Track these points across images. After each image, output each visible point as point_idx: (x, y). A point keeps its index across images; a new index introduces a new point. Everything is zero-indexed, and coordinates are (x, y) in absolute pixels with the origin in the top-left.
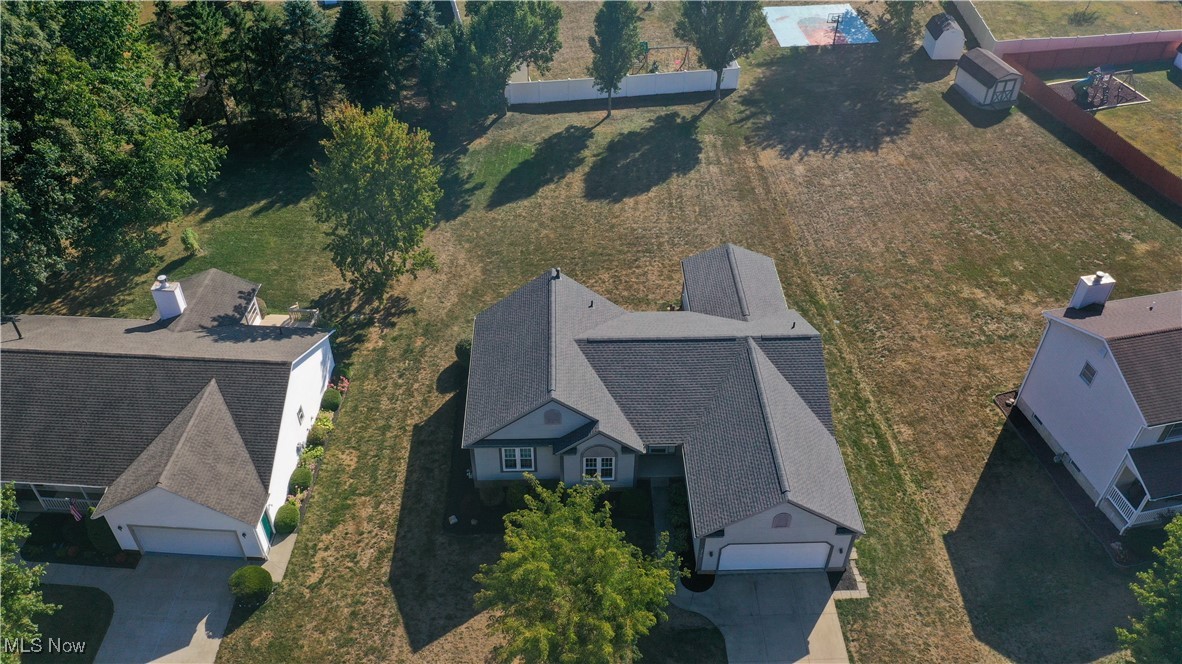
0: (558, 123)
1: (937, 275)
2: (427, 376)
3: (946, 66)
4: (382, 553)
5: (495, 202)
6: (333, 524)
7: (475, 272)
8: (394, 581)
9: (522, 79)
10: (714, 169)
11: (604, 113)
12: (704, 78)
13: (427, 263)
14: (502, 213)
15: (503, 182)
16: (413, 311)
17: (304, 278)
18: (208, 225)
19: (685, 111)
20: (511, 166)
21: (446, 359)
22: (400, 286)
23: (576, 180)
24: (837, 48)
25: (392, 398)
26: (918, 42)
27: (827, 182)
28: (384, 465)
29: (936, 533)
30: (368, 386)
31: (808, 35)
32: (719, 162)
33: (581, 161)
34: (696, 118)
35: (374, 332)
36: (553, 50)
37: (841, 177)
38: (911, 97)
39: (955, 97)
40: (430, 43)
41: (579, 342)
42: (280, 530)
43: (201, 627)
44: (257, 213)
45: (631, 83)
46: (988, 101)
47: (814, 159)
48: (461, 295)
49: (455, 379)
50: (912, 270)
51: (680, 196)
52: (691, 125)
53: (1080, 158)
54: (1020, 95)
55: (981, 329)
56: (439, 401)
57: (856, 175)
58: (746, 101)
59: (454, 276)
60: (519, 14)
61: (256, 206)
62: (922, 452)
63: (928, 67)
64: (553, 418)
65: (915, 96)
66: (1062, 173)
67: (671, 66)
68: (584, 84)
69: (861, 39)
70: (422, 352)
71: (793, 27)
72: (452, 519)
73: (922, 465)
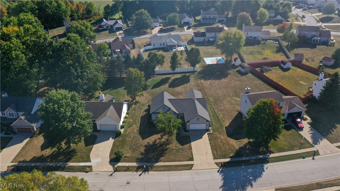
0: (164, 77)
1: (230, 96)
2: (143, 110)
3: (237, 67)
4: (138, 130)
5: (152, 88)
6: (129, 127)
7: (150, 97)
8: (139, 133)
11: (173, 75)
12: (191, 69)
13: (142, 95)
14: (155, 90)
15: (154, 86)
16: (140, 103)
17: (120, 99)
18: (103, 92)
19: (188, 74)
20: (156, 83)
21: (147, 108)
22: (137, 99)
23: (167, 85)
24: (217, 64)
25: (137, 113)
26: (233, 63)
27: (213, 84)
28: (137, 121)
29: (224, 127)
30: (133, 112)
31: (212, 62)
32: (194, 82)
33: (168, 82)
34: (190, 75)
35: (133, 105)
37: (216, 83)
39: (239, 72)
40: (141, 62)
41: (168, 99)
42: (122, 127)
43: (111, 138)
45: (177, 70)
46: (244, 72)
48: (148, 101)
49: (148, 110)
50: (226, 96)
51: (186, 87)
52: (189, 77)
53: (259, 80)
54: (250, 71)
55: (237, 103)
56: (145, 113)
57: (219, 83)
58: (199, 73)
59: (146, 98)
61: (110, 90)
62: (224, 118)
63: (234, 67)
64: (164, 108)
65: (231, 71)
66: (256, 82)
67: (186, 67)
68: (169, 70)
69: (222, 63)
70: (142, 108)
71: (209, 61)
72: (149, 126)
73: (224, 119)
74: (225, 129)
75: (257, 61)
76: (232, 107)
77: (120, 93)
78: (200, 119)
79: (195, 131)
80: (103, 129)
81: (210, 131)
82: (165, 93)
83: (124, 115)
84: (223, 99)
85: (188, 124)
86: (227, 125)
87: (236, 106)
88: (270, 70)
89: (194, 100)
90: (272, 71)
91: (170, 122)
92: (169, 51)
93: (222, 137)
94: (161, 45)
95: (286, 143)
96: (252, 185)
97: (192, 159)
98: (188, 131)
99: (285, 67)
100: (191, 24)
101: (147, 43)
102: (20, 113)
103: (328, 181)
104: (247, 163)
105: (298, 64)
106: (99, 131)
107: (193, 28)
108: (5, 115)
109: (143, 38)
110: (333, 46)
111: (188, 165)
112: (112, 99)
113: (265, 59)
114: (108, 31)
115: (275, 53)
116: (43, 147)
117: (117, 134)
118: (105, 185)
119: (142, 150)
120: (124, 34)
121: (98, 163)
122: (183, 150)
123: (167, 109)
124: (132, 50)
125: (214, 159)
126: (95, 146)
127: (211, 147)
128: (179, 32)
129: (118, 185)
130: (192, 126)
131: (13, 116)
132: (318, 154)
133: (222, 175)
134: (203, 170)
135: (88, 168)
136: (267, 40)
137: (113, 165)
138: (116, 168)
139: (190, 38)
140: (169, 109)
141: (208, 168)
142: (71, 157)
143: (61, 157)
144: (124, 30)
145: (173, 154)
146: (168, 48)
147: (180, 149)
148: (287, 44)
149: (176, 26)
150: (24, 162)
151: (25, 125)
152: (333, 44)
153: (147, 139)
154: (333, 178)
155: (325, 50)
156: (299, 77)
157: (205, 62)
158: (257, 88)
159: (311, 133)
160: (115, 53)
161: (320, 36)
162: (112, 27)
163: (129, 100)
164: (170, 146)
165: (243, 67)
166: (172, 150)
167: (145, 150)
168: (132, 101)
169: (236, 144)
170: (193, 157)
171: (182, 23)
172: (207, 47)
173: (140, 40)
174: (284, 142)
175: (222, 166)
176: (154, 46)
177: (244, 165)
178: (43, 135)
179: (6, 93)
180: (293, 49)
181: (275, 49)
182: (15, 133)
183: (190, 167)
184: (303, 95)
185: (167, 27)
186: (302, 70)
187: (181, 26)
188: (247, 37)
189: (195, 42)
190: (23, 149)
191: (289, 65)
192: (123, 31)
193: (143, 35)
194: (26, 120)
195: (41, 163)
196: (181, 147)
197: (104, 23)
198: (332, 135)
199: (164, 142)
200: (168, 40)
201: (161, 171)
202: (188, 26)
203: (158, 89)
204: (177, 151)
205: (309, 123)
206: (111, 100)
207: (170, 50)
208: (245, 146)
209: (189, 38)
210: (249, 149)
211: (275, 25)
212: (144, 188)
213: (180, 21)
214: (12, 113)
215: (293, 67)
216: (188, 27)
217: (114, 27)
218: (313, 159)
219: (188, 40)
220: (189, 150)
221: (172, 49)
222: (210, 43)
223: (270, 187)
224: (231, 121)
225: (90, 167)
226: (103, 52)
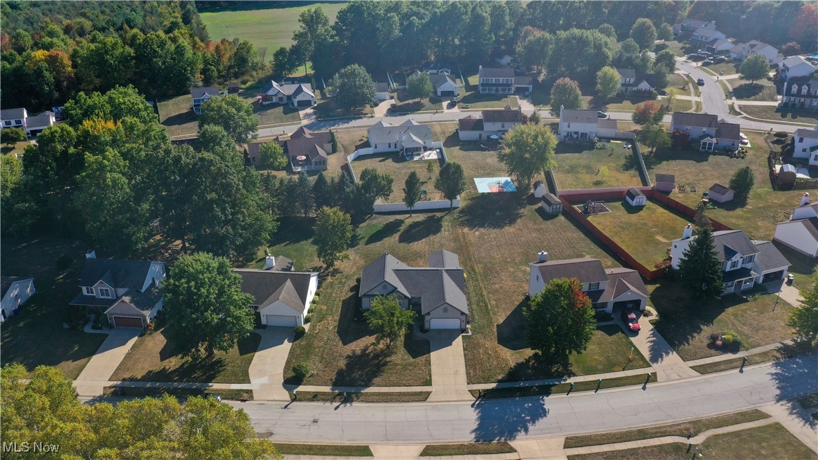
0: (392, 218)
2: (346, 288)
3: (539, 200)
4: (335, 327)
5: (368, 243)
6: (320, 321)
7: (362, 262)
8: (338, 332)
9: (379, 202)
10: (446, 233)
11: (409, 215)
12: (446, 203)
13: (346, 257)
14: (371, 246)
15: (370, 237)
16: (342, 272)
17: (305, 263)
18: (271, 248)
19: (439, 215)
20: (375, 232)
21: (353, 283)
22: (337, 264)
23: (397, 236)
24: (500, 193)
25: (336, 294)
26: (532, 191)
27: (486, 237)
28: (334, 309)
29: (495, 324)
30: (329, 291)
31: (490, 188)
32: (448, 231)
33: (399, 231)
34: (442, 217)
35: (329, 278)
36: (390, 192)
37: (491, 236)
38: (522, 210)
39: (540, 211)
40: (348, 190)
41: (393, 270)
42: (307, 320)
43: (286, 341)
44: (286, 245)
45: (418, 205)
46: (551, 211)
47: (482, 230)
48: (357, 268)
49: (356, 289)
50: (508, 262)
51: (433, 241)
52: (440, 219)
53: (578, 230)
54: (563, 209)
56: (350, 294)
57: (497, 235)
58: (462, 211)
59: (354, 264)
60: (379, 180)
62: (497, 307)
63: (533, 200)
64: (385, 287)
65: (527, 211)
66: (570, 235)
67: (436, 199)
68: (401, 205)
69: (510, 190)
70: (345, 283)
71: (485, 185)
72: (356, 319)
73: (496, 310)
74: (495, 330)
75: (580, 188)
76: (514, 285)
77: (305, 253)
78: (449, 309)
79: (440, 331)
80: (273, 322)
81: (468, 333)
82: (390, 258)
83: (310, 297)
84: (500, 269)
85: (427, 318)
86: (501, 321)
87: (523, 285)
89: (442, 273)
90: (607, 210)
91: (393, 315)
92: (406, 161)
93: (488, 344)
94: (390, 147)
95: (601, 359)
96: (526, 430)
97: (429, 383)
98: (427, 331)
99: (634, 203)
100: (458, 95)
101: (362, 140)
102: (121, 291)
103: (660, 428)
104: (525, 392)
105: (660, 197)
106: (265, 327)
107: (461, 104)
108: (92, 292)
109: (354, 127)
110: (743, 158)
111: (420, 393)
112: (290, 265)
113: (597, 183)
114: (281, 109)
115: (622, 169)
116: (164, 355)
117: (296, 334)
118: (275, 424)
119: (342, 364)
120: (314, 116)
121: (263, 385)
122: (415, 367)
123: (390, 289)
124: (331, 156)
125: (468, 384)
126: (257, 354)
127: (466, 362)
128: (431, 113)
129: (298, 424)
130: (435, 323)
131: (108, 295)
132: (655, 380)
133: (479, 412)
134: (447, 403)
135: (245, 395)
136: (608, 139)
137: (290, 390)
138: (295, 395)
139: (452, 129)
140: (393, 289)
141: (456, 399)
142: (215, 374)
143: (198, 374)
144: (315, 105)
145: (396, 373)
146: (405, 154)
147: (410, 365)
148: (650, 149)
149: (425, 101)
150: (132, 379)
151: (131, 313)
152: (743, 153)
153: (351, 344)
154: (670, 421)
155: (723, 165)
156: (656, 226)
157: (475, 188)
158: (571, 248)
159: (651, 342)
160: (297, 163)
161: (718, 134)
162: (291, 99)
163: (321, 267)
164: (393, 358)
165: (549, 203)
166: (396, 365)
167: (347, 365)
168: (327, 268)
169: (511, 358)
170: (431, 380)
171: (439, 94)
172: (484, 152)
173: (348, 131)
174: (599, 356)
175: (480, 397)
176: (376, 147)
177: (519, 396)
178: (161, 332)
179: (94, 252)
180: (660, 163)
181: (623, 161)
182: (111, 327)
183: (424, 397)
184: (653, 266)
185: (406, 102)
186: (667, 211)
187: (436, 100)
188: (568, 133)
189: (461, 139)
190: (128, 356)
191: (642, 199)
192: (313, 108)
193: (355, 119)
194: (132, 305)
195: (163, 384)
196: (412, 360)
197: (274, 91)
198: (689, 344)
199: (382, 351)
200: (404, 137)
201: (373, 402)
202: (451, 100)
203: (378, 244)
204: (405, 367)
205: (652, 322)
206: (288, 266)
207: (408, 158)
208: (528, 361)
209: (450, 130)
210: (533, 368)
211: (633, 103)
212: (343, 430)
213: (435, 88)
214: (107, 290)
215: (649, 204)
216: (449, 101)
217: (295, 101)
218: (644, 388)
219: (448, 135)
220: (425, 366)
221: (412, 157)
222: (490, 144)
223: (558, 434)
224: (509, 313)
225: (250, 392)
226: (272, 163)
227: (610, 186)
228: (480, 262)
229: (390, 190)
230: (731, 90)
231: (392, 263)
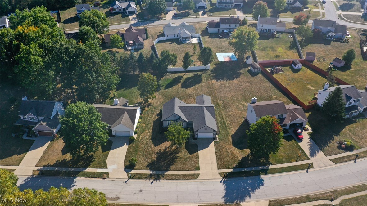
0: (176, 75)
1: (239, 100)
2: (155, 114)
3: (249, 65)
4: (150, 136)
5: (165, 89)
6: (142, 133)
7: (162, 99)
8: (152, 139)
9: (170, 67)
10: (204, 83)
11: (185, 73)
12: (203, 67)
13: (155, 97)
14: (166, 90)
15: (167, 85)
16: (152, 105)
17: (134, 100)
18: (117, 92)
19: (200, 73)
20: (168, 82)
21: (158, 112)
22: (150, 101)
23: (179, 85)
24: (229, 62)
25: (150, 117)
26: (245, 61)
27: (223, 86)
28: (149, 126)
29: (230, 135)
30: (146, 116)
31: (224, 59)
32: (205, 82)
33: (180, 82)
34: (201, 74)
35: (146, 108)
36: (176, 63)
37: (226, 85)
38: (241, 71)
39: (250, 71)
40: (154, 61)
41: (179, 107)
42: (135, 133)
43: (125, 144)
44: (124, 90)
45: (190, 68)
46: (255, 72)
47: (222, 82)
48: (160, 103)
49: (160, 114)
50: (235, 100)
51: (197, 88)
52: (201, 76)
53: (269, 82)
54: (261, 71)
55: (244, 109)
56: (157, 118)
57: (229, 85)
58: (211, 71)
59: (159, 100)
60: (170, 57)
61: (124, 89)
62: (231, 125)
63: (246, 65)
64: (175, 116)
65: (244, 71)
66: (265, 84)
67: (198, 65)
68: (181, 68)
69: (235, 60)
70: (154, 111)
71: (222, 57)
72: (160, 132)
73: (230, 126)
74: (230, 138)
75: (269, 59)
76: (239, 113)
77: (134, 94)
78: (207, 129)
79: (203, 139)
80: (118, 134)
81: (217, 140)
82: (177, 100)
83: (137, 119)
84: (231, 104)
85: (196, 133)
86: (233, 133)
87: (243, 113)
88: (280, 71)
89: (203, 108)
90: (283, 71)
92: (182, 43)
93: (227, 146)
94: (174, 36)
95: (285, 155)
96: (250, 196)
97: (198, 169)
98: (196, 139)
99: (296, 68)
100: (207, 8)
101: (160, 32)
102: (41, 118)
103: (317, 195)
104: (248, 174)
105: (308, 64)
106: (114, 136)
107: (208, 13)
108: (26, 118)
109: (156, 25)
110: (347, 43)
111: (194, 175)
112: (126, 103)
113: (277, 56)
114: (120, 15)
115: (289, 49)
116: (64, 152)
117: (130, 141)
118: (121, 192)
119: (154, 157)
120: (137, 19)
121: (114, 169)
122: (191, 159)
123: (177, 117)
124: (145, 41)
125: (218, 169)
126: (111, 152)
127: (216, 156)
128: (194, 18)
129: (132, 193)
130: (200, 135)
131: (34, 120)
132: (312, 167)
133: (225, 186)
134: (208, 180)
135: (105, 175)
136: (281, 32)
137: (128, 173)
139: (204, 26)
140: (179, 117)
141: (212, 178)
142: (90, 163)
143: (81, 163)
144: (137, 13)
145: (181, 163)
146: (182, 40)
147: (188, 158)
148: (302, 38)
149: (191, 12)
150: (48, 166)
151: (46, 130)
152: (347, 40)
153: (158, 146)
154: (321, 191)
155: (338, 47)
156: (307, 80)
157: (217, 59)
158: (266, 92)
159: (310, 145)
160: (129, 45)
161: (336, 31)
162: (125, 10)
163: (142, 102)
164: (180, 154)
165: (254, 68)
166: (181, 158)
167: (157, 158)
168: (145, 103)
169: (240, 154)
170: (199, 167)
171: (197, 8)
172: (221, 39)
173: (153, 27)
174: (283, 153)
175: (224, 177)
176: (167, 37)
177: (245, 176)
178: (62, 139)
179: (26, 97)
180: (307, 45)
181: (289, 45)
182: (36, 136)
183: (196, 177)
184: (308, 102)
185: (181, 12)
186: (312, 72)
187: (196, 11)
188: (262, 29)
189: (209, 32)
190: (45, 152)
191: (300, 66)
192: (136, 15)
193: (157, 20)
194: (47, 126)
195: (64, 168)
196: (189, 155)
197: (117, 6)
198: (329, 147)
199: (174, 150)
200: (181, 32)
201: (170, 180)
202: (203, 11)
203: (170, 89)
204: (186, 159)
205: (309, 134)
207: (183, 42)
208: (248, 156)
209: (203, 27)
210: (251, 160)
211: (292, 13)
212: (155, 196)
213: (195, 5)
214: (33, 118)
215: (303, 68)
216: (203, 12)
217: (127, 11)
218: (307, 172)
219: (202, 30)
220: (196, 159)
221: (185, 42)
222: (225, 35)
223: (265, 199)
224: (237, 128)
225: (107, 173)
226: (116, 45)
227: (283, 58)
228: (221, 100)
229: (176, 62)
230: (339, 6)
231: (178, 103)
